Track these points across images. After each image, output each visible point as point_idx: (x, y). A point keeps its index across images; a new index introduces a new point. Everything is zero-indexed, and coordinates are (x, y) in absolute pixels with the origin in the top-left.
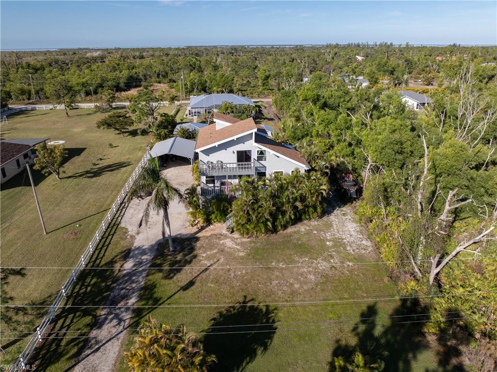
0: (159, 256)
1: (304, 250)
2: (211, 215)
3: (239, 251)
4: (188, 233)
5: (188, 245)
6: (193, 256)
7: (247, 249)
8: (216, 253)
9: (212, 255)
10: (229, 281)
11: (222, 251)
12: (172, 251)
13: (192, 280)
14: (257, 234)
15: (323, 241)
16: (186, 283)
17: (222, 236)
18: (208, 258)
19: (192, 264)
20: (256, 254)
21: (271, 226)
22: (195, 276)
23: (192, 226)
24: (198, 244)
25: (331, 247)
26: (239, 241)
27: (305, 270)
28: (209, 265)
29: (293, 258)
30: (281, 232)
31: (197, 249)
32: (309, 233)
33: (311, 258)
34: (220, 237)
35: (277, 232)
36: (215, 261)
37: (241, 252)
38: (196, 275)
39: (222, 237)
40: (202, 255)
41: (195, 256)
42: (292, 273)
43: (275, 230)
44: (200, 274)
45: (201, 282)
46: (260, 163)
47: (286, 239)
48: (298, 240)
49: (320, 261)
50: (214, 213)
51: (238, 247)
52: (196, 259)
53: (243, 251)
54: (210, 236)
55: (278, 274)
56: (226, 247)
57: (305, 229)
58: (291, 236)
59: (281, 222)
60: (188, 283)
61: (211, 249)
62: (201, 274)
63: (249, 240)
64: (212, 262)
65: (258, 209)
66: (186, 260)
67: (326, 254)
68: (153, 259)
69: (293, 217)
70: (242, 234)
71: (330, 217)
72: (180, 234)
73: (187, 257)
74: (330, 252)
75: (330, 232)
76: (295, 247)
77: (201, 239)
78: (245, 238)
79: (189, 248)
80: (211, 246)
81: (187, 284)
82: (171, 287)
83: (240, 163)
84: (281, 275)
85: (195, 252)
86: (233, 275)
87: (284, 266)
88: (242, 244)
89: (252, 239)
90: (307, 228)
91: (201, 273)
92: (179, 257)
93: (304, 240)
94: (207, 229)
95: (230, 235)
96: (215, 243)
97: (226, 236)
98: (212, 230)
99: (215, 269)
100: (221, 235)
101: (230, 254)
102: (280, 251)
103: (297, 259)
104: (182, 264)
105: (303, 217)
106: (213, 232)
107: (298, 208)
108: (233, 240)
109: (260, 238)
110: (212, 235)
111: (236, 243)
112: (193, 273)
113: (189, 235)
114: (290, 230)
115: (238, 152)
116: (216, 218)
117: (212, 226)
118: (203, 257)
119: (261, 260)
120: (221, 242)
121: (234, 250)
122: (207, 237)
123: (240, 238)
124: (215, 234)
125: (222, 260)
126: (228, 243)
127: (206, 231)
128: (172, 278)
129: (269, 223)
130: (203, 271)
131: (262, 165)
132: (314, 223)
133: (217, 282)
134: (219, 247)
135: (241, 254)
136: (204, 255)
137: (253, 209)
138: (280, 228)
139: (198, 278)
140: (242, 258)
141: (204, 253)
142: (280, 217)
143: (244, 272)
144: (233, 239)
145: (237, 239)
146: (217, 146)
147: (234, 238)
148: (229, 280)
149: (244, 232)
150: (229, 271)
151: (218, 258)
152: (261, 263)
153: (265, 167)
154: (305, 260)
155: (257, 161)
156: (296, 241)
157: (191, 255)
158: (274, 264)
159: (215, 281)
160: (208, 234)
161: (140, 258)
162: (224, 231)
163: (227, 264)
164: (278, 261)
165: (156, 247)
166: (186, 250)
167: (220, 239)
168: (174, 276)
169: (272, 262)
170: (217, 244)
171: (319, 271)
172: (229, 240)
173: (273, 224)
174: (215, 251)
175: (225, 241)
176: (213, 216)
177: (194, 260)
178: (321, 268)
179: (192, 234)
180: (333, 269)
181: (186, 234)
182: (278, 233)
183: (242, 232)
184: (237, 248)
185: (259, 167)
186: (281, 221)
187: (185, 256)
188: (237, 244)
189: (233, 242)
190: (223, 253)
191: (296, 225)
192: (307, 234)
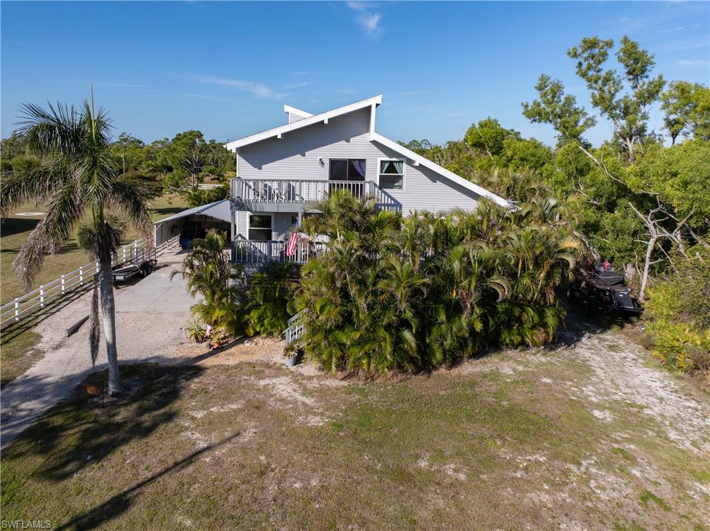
0: (69, 404)
1: (524, 426)
2: (248, 312)
3: (309, 410)
4: (180, 355)
5: (165, 384)
6: (165, 413)
7: (336, 407)
8: (239, 411)
9: (221, 415)
10: (253, 513)
11: (257, 408)
12: (113, 395)
13: (126, 493)
14: (369, 365)
15: (582, 405)
16: (98, 502)
17: (270, 367)
18: (207, 425)
19: (152, 440)
20: (362, 425)
21: (413, 345)
22: (141, 480)
23: (197, 340)
24: (194, 384)
25: (613, 426)
26: (315, 384)
27: (545, 497)
28: (203, 445)
29: (493, 449)
30: (443, 371)
31: (187, 396)
32: (526, 380)
33: (556, 456)
34: (263, 371)
35: (430, 372)
36: (227, 434)
37: (315, 414)
38: (149, 475)
39: (267, 371)
40: (194, 414)
41: (169, 417)
42: (496, 507)
43: (423, 363)
44: (160, 474)
45: (153, 503)
46: (386, 193)
47: (459, 390)
48: (498, 395)
49: (593, 470)
50: (257, 306)
51: (309, 401)
52: (171, 425)
53: (322, 414)
54: (235, 367)
55: (441, 503)
56: (272, 396)
57: (515, 370)
58: (473, 384)
59: (443, 337)
60: (108, 503)
61: (227, 399)
62: (166, 476)
63: (345, 383)
64: (214, 438)
65: (374, 284)
66: (139, 425)
67: (604, 446)
68: (49, 411)
69: (479, 326)
70: (326, 365)
71: (577, 350)
72: (158, 357)
73: (146, 417)
74: (616, 441)
75: (594, 385)
76: (492, 416)
77: (209, 371)
78: (335, 377)
79: (164, 390)
80: (228, 393)
81: (103, 506)
82: (44, 508)
83: (336, 182)
84: (454, 511)
85: (176, 405)
86: (272, 489)
87: (462, 477)
88: (322, 393)
89: (354, 381)
90: (521, 368)
91: (167, 470)
92: (123, 414)
93: (519, 398)
94: (233, 350)
95: (293, 368)
96: (243, 383)
97: (279, 370)
98: (246, 353)
99: (218, 462)
100: (268, 366)
101: (280, 418)
102: (442, 424)
103: (505, 453)
104: (121, 434)
105: (505, 337)
106: (245, 358)
107: (497, 294)
108: (295, 381)
109: (378, 381)
110: (239, 366)
111: (305, 389)
112: (142, 467)
113: (180, 361)
114: (469, 368)
115: (333, 163)
116: (261, 320)
117: (247, 345)
118: (193, 419)
119: (380, 445)
120: (262, 383)
121: (295, 409)
122: (226, 369)
123: (318, 377)
124: (249, 363)
125: (247, 437)
126: (283, 387)
127: (227, 355)
128: (68, 475)
129: (407, 335)
130: (176, 464)
131: (392, 199)
132: (536, 358)
133: (207, 513)
134: (250, 396)
135: (315, 421)
136: (199, 415)
137: (362, 282)
138: (439, 356)
139: (149, 489)
140: (316, 434)
141: (202, 408)
142: (443, 317)
143: (314, 483)
144: (297, 379)
145: (310, 378)
146: (279, 137)
147: (301, 375)
148: (255, 507)
149: (331, 356)
150: (262, 473)
151: (236, 428)
152: (379, 458)
153: (398, 205)
154: (537, 462)
155: (380, 188)
156: (491, 400)
157: (161, 411)
158: (423, 464)
159: (204, 507)
160: (232, 362)
161: (15, 407)
162: (279, 358)
163: (261, 449)
164: (440, 456)
165: (79, 383)
166: (154, 397)
167: (260, 375)
168: (76, 471)
169: (417, 457)
170: (250, 387)
171: (601, 506)
172: (284, 379)
173: (420, 336)
174: (234, 406)
175: (275, 380)
176: (254, 315)
177: (162, 427)
178: (603, 497)
179: (189, 360)
180: (651, 502)
181: (174, 359)
182: (435, 373)
183: (324, 357)
184: (303, 403)
185: (385, 205)
186: (446, 332)
187: (142, 411)
188: (307, 392)
189: (295, 386)
190: (258, 414)
191: (485, 359)
192: (524, 382)
